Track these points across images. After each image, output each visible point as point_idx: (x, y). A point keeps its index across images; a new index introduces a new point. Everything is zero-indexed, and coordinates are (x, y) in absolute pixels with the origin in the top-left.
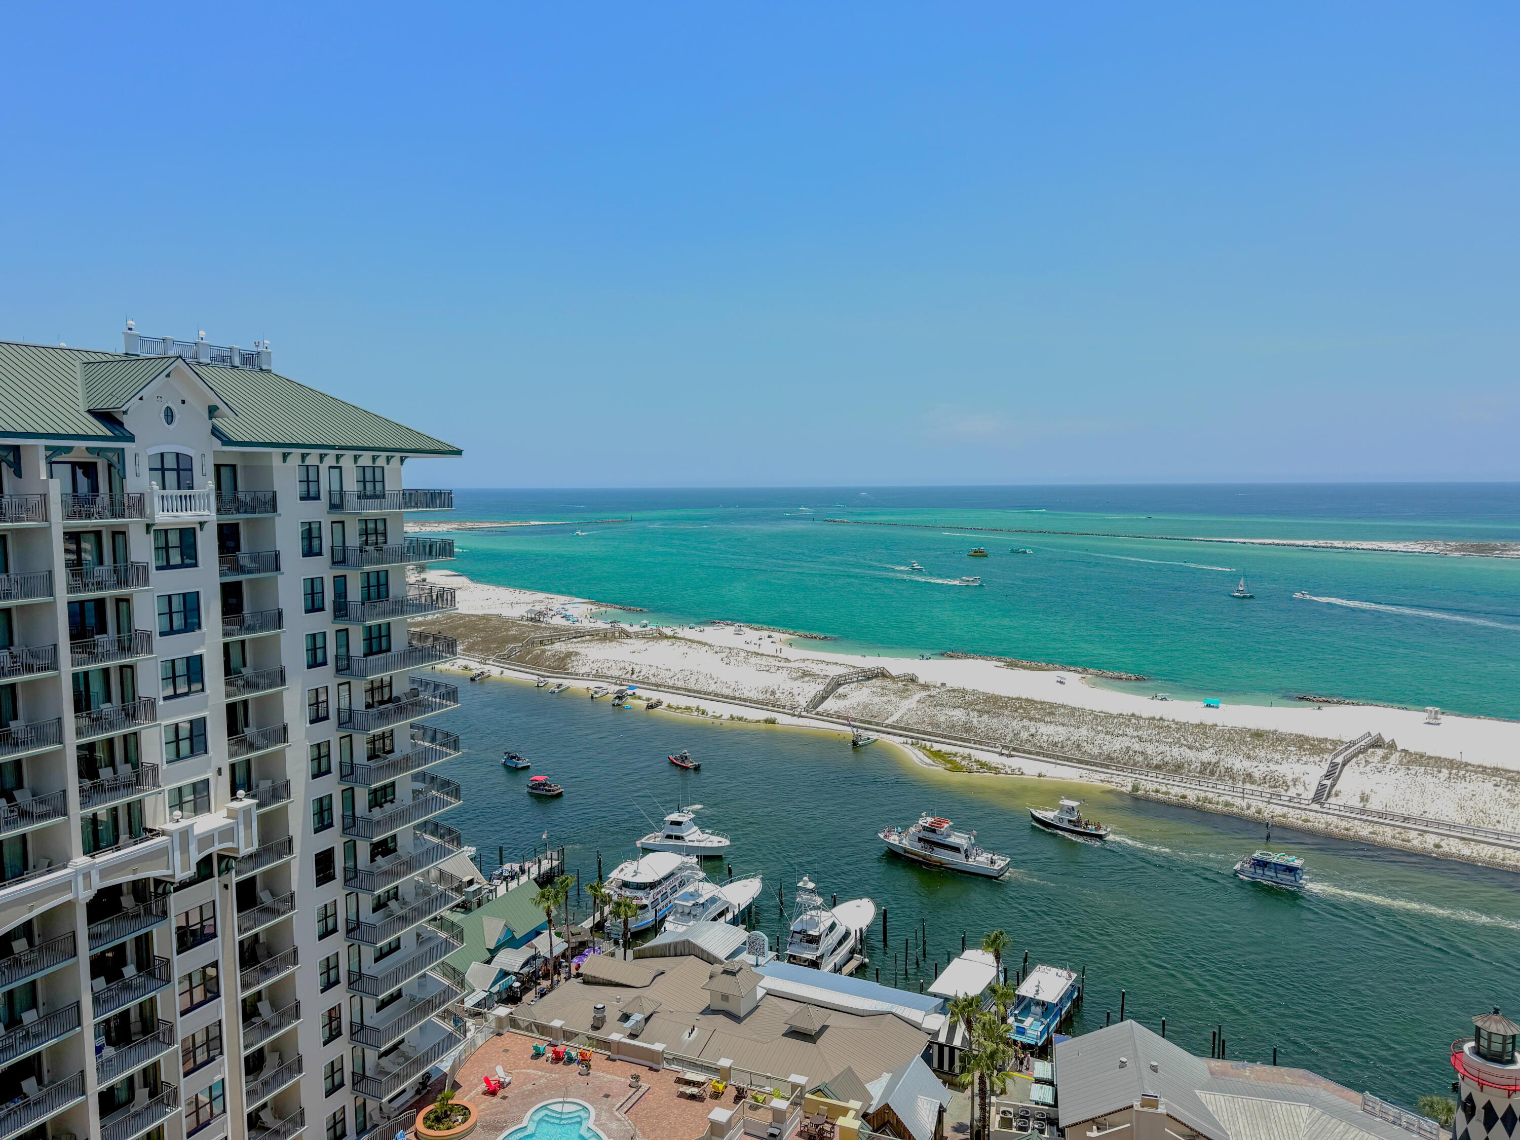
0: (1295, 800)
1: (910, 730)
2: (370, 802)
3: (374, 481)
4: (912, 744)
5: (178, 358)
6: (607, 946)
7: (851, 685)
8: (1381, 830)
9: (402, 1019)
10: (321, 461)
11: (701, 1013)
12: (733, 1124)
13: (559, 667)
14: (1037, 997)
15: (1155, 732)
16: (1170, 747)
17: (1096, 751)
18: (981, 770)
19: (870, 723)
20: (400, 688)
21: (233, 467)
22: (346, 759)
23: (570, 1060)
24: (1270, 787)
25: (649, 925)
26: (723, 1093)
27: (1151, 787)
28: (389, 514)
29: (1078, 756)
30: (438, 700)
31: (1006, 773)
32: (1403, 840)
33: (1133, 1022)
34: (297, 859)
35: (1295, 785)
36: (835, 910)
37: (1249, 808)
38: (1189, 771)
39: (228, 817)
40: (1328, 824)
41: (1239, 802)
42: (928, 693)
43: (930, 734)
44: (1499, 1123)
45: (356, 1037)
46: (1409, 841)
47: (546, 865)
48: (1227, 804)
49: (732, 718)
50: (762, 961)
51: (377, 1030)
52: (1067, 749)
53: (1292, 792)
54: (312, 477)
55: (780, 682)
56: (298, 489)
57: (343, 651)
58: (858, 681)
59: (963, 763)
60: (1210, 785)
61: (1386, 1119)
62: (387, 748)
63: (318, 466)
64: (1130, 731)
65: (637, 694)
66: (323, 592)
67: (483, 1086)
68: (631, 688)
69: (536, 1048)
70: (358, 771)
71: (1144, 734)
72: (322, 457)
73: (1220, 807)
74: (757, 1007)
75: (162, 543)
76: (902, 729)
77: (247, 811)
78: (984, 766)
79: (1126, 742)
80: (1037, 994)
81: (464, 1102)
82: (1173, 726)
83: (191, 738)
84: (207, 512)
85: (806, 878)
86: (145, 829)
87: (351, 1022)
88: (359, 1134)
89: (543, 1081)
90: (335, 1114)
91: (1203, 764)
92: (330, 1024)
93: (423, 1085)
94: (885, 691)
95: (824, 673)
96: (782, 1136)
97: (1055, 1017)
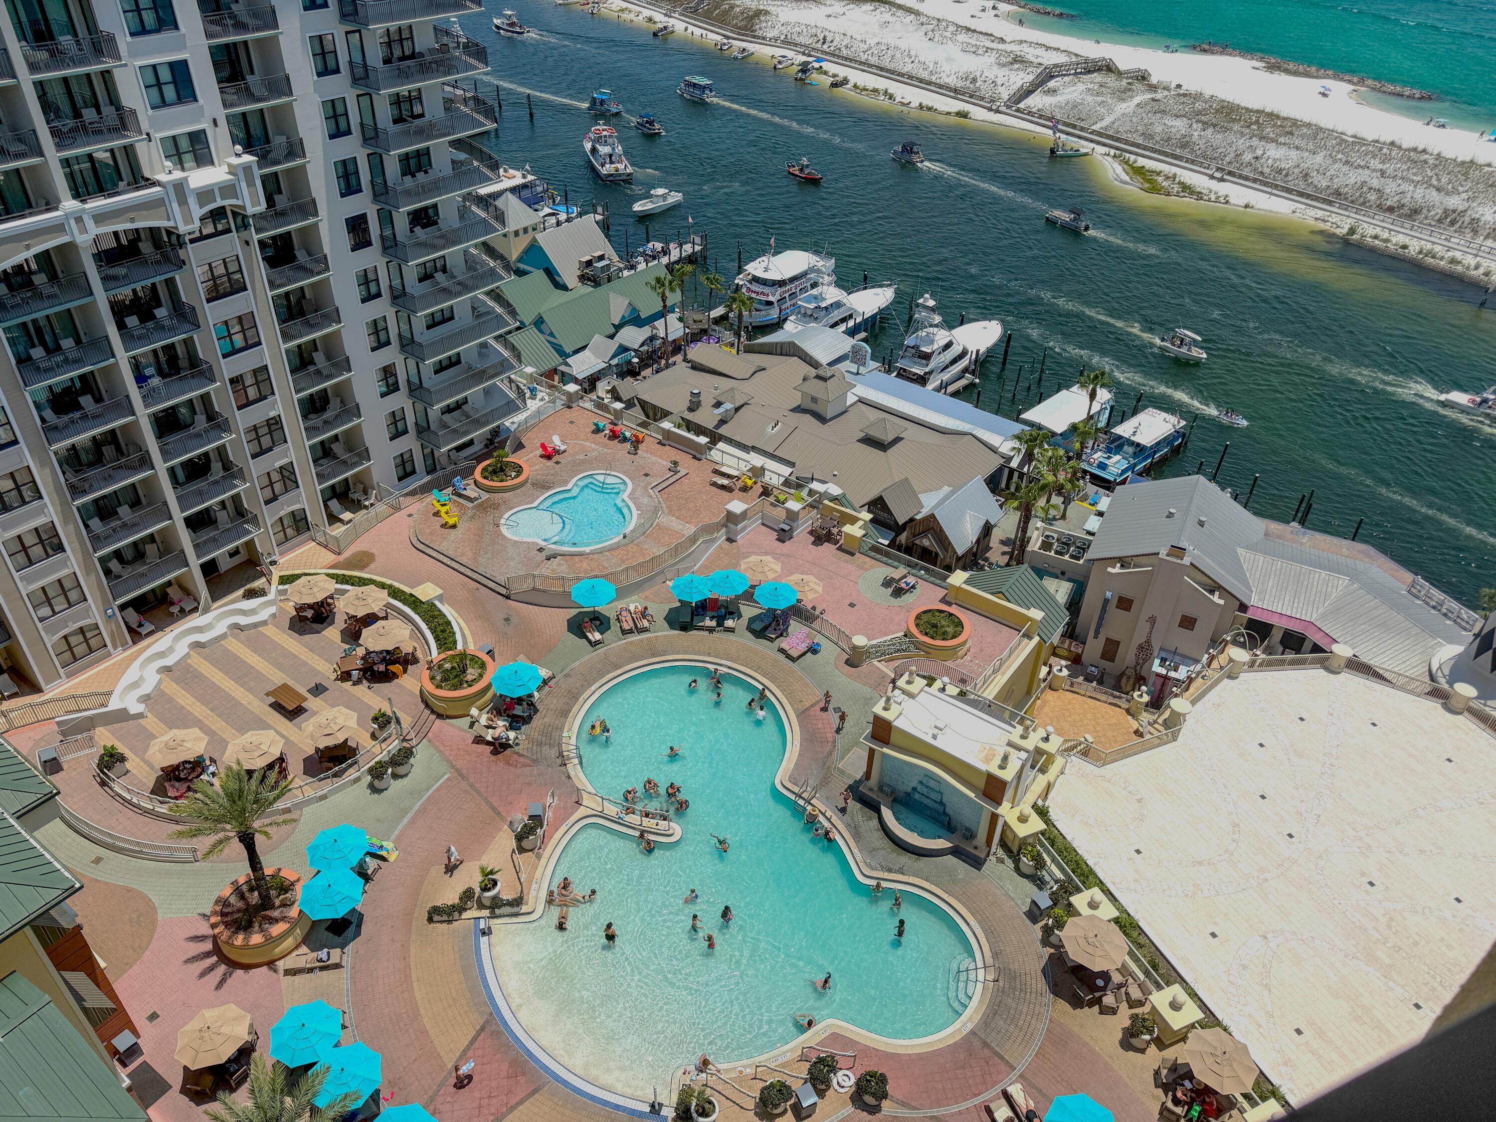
1: (1118, 140)
2: (401, 168)
4: (1115, 156)
6: (726, 336)
7: (1065, 78)
9: (453, 384)
11: (792, 410)
12: (749, 515)
13: (745, 28)
14: (1132, 438)
15: (1404, 167)
16: (1415, 186)
17: (1325, 183)
18: (1181, 194)
19: (1075, 127)
20: (424, 41)
22: (368, 121)
23: (625, 439)
25: (771, 322)
26: (750, 488)
27: (1371, 231)
29: (1302, 186)
33: (1202, 477)
34: (325, 221)
36: (957, 329)
37: (1477, 267)
38: (1426, 218)
39: (230, 173)
41: (1471, 261)
42: (1152, 96)
43: (1138, 146)
45: (414, 393)
47: (688, 249)
48: (1453, 261)
49: (921, 107)
50: (863, 370)
52: (1290, 178)
55: (984, 66)
58: (1075, 74)
59: (1164, 184)
60: (1443, 237)
61: (1427, 604)
62: (416, 111)
64: (1375, 164)
65: (825, 68)
67: (541, 451)
68: (819, 60)
69: (595, 424)
70: (383, 135)
71: (1389, 168)
73: (1442, 263)
74: (846, 411)
76: (1108, 137)
77: (247, 168)
78: (1186, 188)
80: (1134, 433)
81: (521, 461)
82: (1431, 161)
83: (175, 82)
85: (927, 296)
86: (143, 177)
87: (408, 381)
88: (428, 473)
89: (595, 454)
90: (402, 455)
91: (1446, 211)
92: (386, 379)
93: (491, 441)
94: (1103, 89)
95: (1039, 60)
96: (792, 532)
97: (1146, 458)
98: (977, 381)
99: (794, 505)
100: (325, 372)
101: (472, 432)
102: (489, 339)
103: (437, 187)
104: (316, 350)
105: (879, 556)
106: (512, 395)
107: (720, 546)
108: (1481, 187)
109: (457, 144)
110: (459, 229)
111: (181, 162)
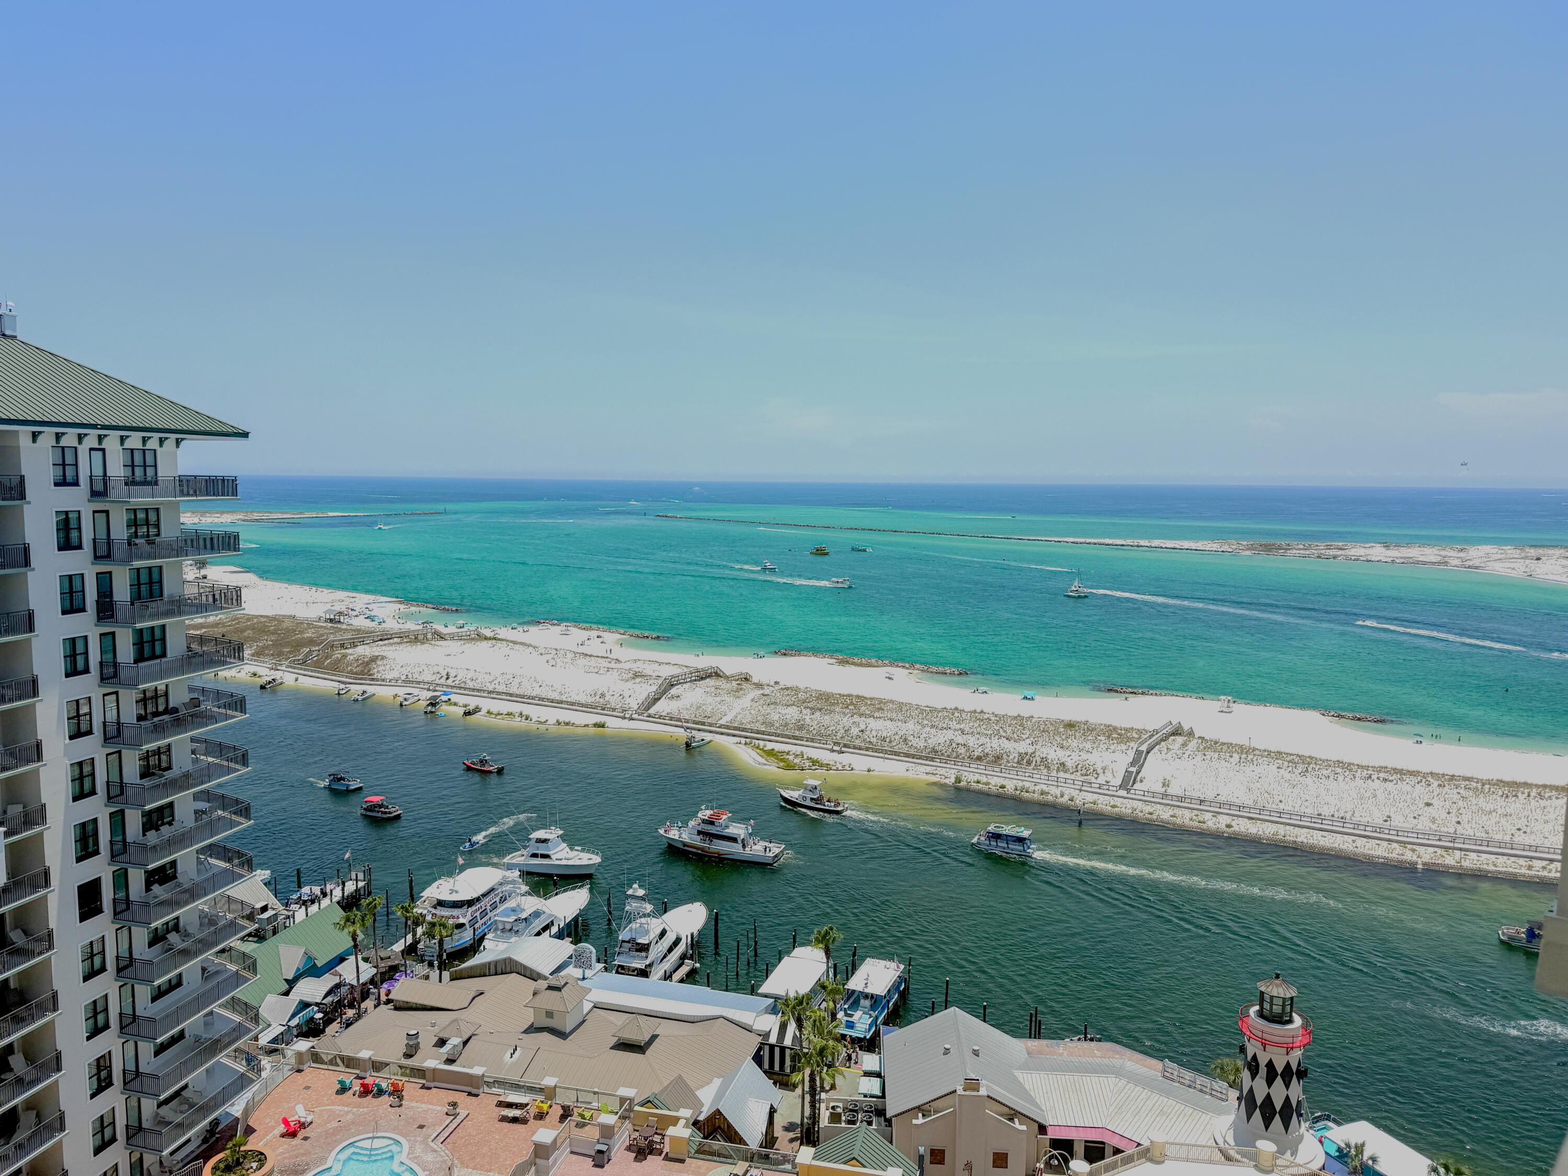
0: (1105, 787)
1: (744, 730)
2: (143, 824)
3: (145, 466)
4: (746, 744)
6: (421, 969)
7: (685, 685)
8: (1181, 813)
9: (185, 1062)
10: (80, 442)
11: (524, 1032)
12: (558, 1145)
13: (362, 673)
14: (866, 991)
15: (976, 725)
16: (990, 739)
17: (921, 744)
18: (813, 768)
19: (703, 724)
20: (178, 698)
22: (115, 778)
24: (1082, 775)
25: (467, 945)
26: (548, 1113)
27: (973, 778)
28: (162, 503)
29: (905, 749)
30: (223, 711)
31: (837, 770)
32: (1199, 822)
33: (957, 1009)
34: (56, 892)
35: (1104, 773)
36: (665, 917)
37: (1062, 796)
38: (1008, 762)
40: (1134, 809)
41: (1055, 791)
42: (762, 692)
43: (763, 733)
44: (1279, 1078)
45: (130, 1086)
46: (1204, 822)
47: (350, 887)
48: (1043, 793)
49: (558, 723)
50: (588, 973)
51: (157, 1077)
52: (894, 744)
53: (1101, 779)
54: (69, 459)
55: (608, 683)
56: (50, 473)
57: (110, 656)
58: (691, 681)
59: (795, 761)
60: (1027, 775)
61: (1183, 1084)
62: (164, 765)
63: (76, 448)
64: (953, 724)
65: (453, 700)
66: (83, 591)
67: (282, 1128)
68: (446, 694)
69: (341, 1082)
70: (129, 791)
71: (966, 727)
72: (80, 438)
73: (1036, 796)
74: (584, 1021)
76: (735, 728)
78: (815, 762)
79: (950, 735)
80: (866, 987)
81: (259, 1147)
82: (993, 719)
85: (636, 886)
87: (124, 1070)
89: (350, 1117)
91: (1020, 755)
92: (98, 1074)
93: (211, 1133)
94: (719, 691)
95: (657, 674)
96: (610, 1153)
97: (883, 1009)
98: (698, 965)
99: (609, 1119)
100: (27, 1079)
101: (198, 1123)
103: (179, 842)
106: (241, 1067)
108: (1036, 733)
110: (202, 882)
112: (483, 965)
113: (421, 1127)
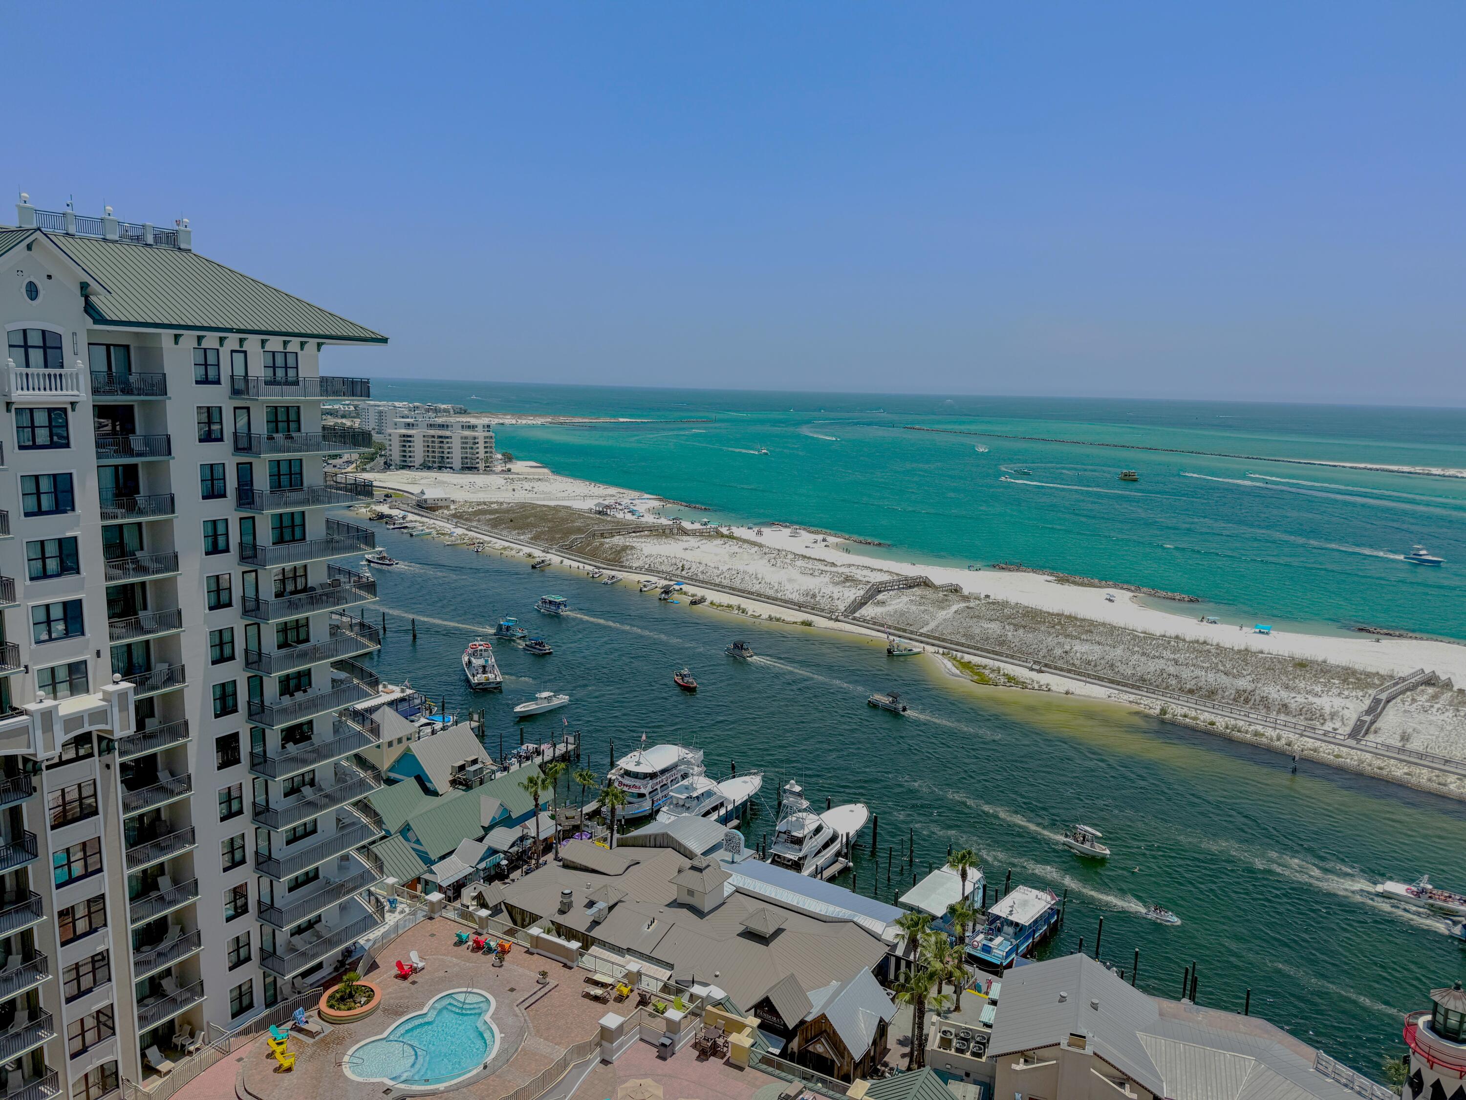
0: (1331, 735)
1: (944, 640)
2: (280, 689)
3: (286, 367)
4: (943, 654)
5: (36, 230)
6: (601, 831)
7: (891, 592)
8: (1418, 771)
10: (221, 345)
11: (668, 905)
12: (626, 1029)
13: (614, 560)
14: (1010, 918)
15: (1192, 656)
16: (1206, 672)
17: (1129, 672)
18: (1008, 684)
19: (905, 631)
20: (317, 577)
21: (127, 347)
22: (253, 646)
23: (490, 950)
24: (1306, 719)
25: (647, 813)
26: (628, 996)
27: (1180, 711)
28: (303, 402)
29: (1110, 675)
31: (1033, 689)
32: (1439, 784)
33: (1084, 955)
34: (195, 742)
35: (1332, 719)
36: (823, 814)
37: (1279, 739)
38: (1223, 697)
39: (103, 700)
40: (1361, 761)
41: (1270, 733)
42: (967, 604)
43: (962, 645)
45: (263, 915)
46: (1445, 785)
48: (1256, 734)
50: (737, 858)
51: (281, 911)
52: (1099, 668)
53: (1329, 726)
54: (211, 360)
55: (820, 585)
56: (193, 373)
57: (248, 539)
58: (899, 589)
59: (991, 676)
60: (1242, 713)
61: (1338, 1081)
62: (302, 637)
63: (218, 350)
64: (1167, 654)
65: (684, 590)
66: (224, 479)
67: (396, 971)
68: (678, 584)
69: (458, 935)
70: (267, 659)
71: (1180, 657)
72: (222, 340)
73: (1248, 736)
74: (724, 903)
75: (26, 422)
76: (935, 638)
77: (123, 695)
78: (1011, 679)
79: (1161, 664)
80: (1011, 913)
81: (374, 984)
82: (1213, 651)
83: (65, 619)
84: (75, 392)
85: (792, 782)
86: (11, 707)
87: (259, 901)
88: (267, 1006)
89: (456, 969)
90: (240, 986)
91: (1238, 691)
92: (235, 901)
93: (342, 963)
94: (924, 600)
95: (867, 579)
96: (674, 1047)
97: (1027, 938)
98: (851, 864)
99: (674, 1014)
100: (168, 898)
101: (322, 954)
102: (351, 851)
103: (315, 704)
104: (162, 873)
105: (770, 1069)
106: (370, 909)
107: (594, 1071)
108: (1260, 670)
109: (340, 665)
110: (331, 744)
111: (55, 692)
112: (646, 836)
113: (512, 990)
